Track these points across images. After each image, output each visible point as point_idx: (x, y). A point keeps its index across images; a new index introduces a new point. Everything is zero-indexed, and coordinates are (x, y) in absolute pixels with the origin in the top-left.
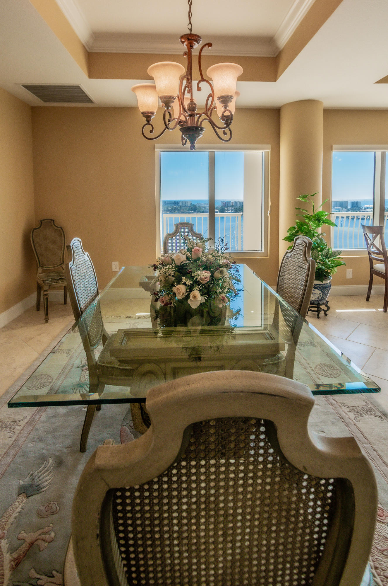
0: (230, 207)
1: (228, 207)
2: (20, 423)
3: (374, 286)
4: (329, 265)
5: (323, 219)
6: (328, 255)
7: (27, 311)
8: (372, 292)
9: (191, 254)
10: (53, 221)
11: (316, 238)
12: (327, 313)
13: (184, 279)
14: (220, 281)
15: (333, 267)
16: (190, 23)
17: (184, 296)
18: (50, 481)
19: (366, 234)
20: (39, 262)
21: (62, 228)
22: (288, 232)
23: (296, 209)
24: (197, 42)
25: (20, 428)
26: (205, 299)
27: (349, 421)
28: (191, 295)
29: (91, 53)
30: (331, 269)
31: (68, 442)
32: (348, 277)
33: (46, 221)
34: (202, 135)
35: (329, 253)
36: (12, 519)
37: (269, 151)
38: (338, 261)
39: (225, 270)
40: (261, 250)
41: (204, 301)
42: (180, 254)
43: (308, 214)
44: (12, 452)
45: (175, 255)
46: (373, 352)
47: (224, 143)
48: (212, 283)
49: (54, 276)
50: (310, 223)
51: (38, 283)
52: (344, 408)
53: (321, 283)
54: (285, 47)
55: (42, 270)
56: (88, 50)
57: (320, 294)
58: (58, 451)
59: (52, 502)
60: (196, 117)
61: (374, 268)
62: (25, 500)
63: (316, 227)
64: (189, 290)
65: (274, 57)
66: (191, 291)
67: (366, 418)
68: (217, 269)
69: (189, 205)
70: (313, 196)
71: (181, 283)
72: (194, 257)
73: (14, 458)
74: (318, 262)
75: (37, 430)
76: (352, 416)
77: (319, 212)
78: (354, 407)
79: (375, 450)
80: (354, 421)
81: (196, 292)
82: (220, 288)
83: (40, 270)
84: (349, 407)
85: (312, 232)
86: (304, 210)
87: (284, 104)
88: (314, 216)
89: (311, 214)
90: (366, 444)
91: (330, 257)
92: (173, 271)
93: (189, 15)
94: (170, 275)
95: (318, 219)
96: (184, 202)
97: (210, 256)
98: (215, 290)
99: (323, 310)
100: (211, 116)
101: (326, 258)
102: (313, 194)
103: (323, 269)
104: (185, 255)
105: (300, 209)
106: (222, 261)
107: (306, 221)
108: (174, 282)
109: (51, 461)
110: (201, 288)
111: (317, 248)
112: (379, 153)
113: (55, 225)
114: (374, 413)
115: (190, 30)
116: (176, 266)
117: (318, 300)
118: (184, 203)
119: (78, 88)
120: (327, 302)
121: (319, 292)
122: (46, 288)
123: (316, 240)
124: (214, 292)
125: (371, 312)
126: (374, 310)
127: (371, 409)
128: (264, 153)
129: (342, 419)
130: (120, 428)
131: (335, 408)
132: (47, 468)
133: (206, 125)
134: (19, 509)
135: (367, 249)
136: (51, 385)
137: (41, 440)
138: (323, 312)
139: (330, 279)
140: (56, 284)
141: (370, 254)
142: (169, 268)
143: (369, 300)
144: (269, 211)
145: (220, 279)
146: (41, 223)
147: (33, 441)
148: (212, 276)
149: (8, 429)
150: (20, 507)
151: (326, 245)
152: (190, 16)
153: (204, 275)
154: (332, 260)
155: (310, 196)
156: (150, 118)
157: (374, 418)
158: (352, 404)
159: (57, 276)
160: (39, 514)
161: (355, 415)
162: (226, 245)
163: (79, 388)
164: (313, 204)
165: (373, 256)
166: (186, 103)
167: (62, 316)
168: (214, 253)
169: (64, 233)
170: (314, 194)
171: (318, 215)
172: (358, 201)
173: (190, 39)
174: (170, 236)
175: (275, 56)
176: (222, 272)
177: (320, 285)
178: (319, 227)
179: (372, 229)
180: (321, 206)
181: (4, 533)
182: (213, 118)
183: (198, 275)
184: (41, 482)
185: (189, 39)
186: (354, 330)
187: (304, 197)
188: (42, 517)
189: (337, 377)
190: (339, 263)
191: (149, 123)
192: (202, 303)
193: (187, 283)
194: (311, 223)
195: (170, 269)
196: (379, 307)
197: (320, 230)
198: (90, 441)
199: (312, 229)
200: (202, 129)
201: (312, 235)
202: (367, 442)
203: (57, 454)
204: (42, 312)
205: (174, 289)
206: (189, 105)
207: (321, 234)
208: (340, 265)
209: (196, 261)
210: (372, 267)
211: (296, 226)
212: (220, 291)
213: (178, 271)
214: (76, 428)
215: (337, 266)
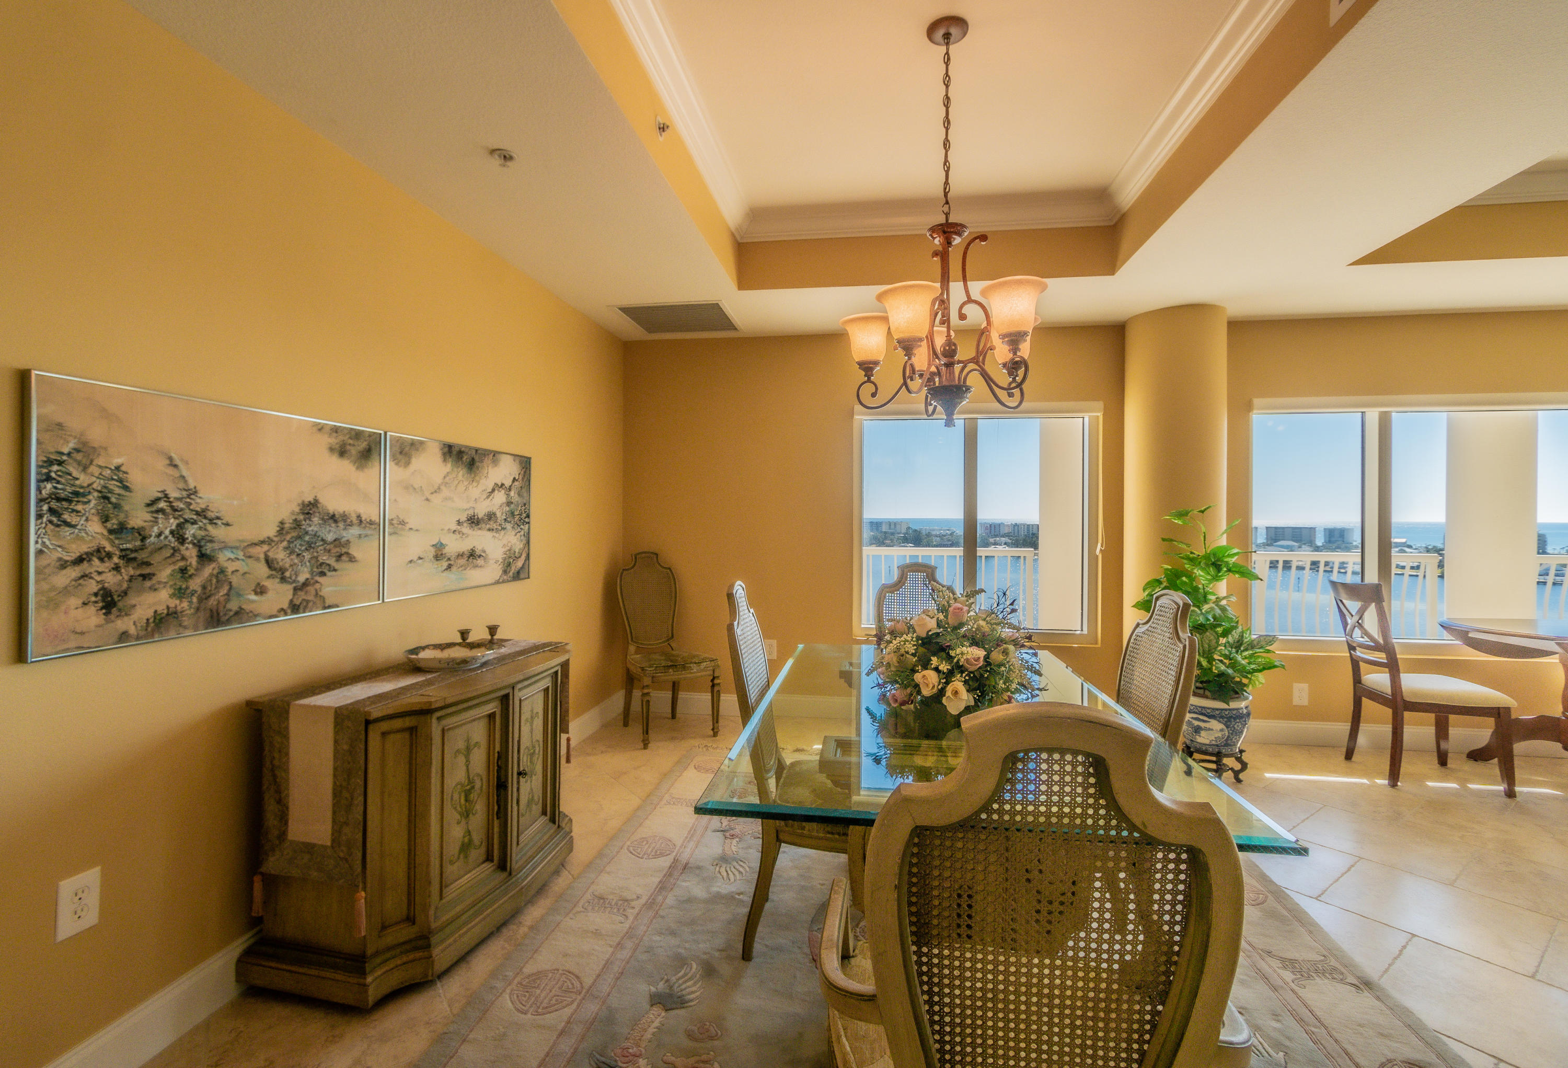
0: (1003, 536)
1: (996, 536)
2: (633, 904)
3: (1363, 727)
4: (1244, 667)
5: (1227, 563)
6: (1241, 644)
7: (605, 726)
8: (1362, 740)
9: (946, 617)
10: (657, 554)
11: (1213, 605)
12: (1241, 776)
13: (935, 661)
14: (1003, 669)
15: (1255, 671)
16: (947, 203)
17: (935, 690)
18: (698, 994)
19: (1341, 601)
20: (631, 633)
21: (671, 570)
22: (1144, 590)
23: (1164, 540)
24: (959, 234)
25: (636, 911)
26: (974, 698)
27: (1280, 982)
28: (949, 689)
29: (743, 243)
30: (1249, 676)
31: (720, 941)
32: (1296, 701)
33: (643, 555)
34: (967, 400)
35: (1246, 640)
36: (648, 1035)
37: (1099, 414)
38: (1264, 658)
39: (1011, 648)
40: (1082, 630)
41: (972, 703)
42: (924, 616)
43: (1192, 553)
44: (629, 944)
45: (916, 618)
46: (1352, 866)
47: (1009, 413)
48: (987, 671)
49: (660, 660)
50: (1195, 571)
51: (628, 670)
52: (1269, 959)
53: (1226, 706)
54: (1133, 206)
55: (635, 648)
56: (739, 239)
57: (1222, 730)
58: (705, 953)
59: (708, 1023)
60: (957, 368)
61: (1363, 682)
62: (663, 1014)
63: (1210, 581)
64: (944, 680)
65: (1110, 226)
66: (947, 683)
67: (1321, 983)
68: (998, 645)
69: (904, 531)
70: (1202, 512)
71: (929, 667)
72: (952, 621)
73: (633, 953)
74: (1219, 660)
75: (663, 917)
76: (1288, 976)
77: (1221, 547)
78: (1293, 961)
79: (1336, 1041)
80: (1292, 984)
81: (958, 684)
82: (1001, 682)
83: (632, 648)
84: (1283, 960)
85: (1201, 591)
86: (1185, 544)
87: (1130, 316)
88: (1206, 557)
89: (1200, 552)
90: (1316, 1027)
91: (1246, 650)
92: (914, 645)
93: (945, 189)
94: (907, 653)
95: (1216, 564)
96: (892, 524)
97: (982, 623)
98: (993, 684)
99: (1232, 769)
100: (984, 364)
101: (1237, 652)
102: (1203, 509)
103: (1228, 675)
104: (935, 619)
105: (1172, 540)
106: (1006, 632)
107: (1187, 566)
108: (915, 666)
109: (694, 966)
110: (967, 678)
111: (1214, 627)
112: (1373, 415)
113: (659, 564)
114: (1341, 977)
115: (947, 215)
116: (918, 638)
117: (1217, 746)
118: (892, 526)
119: (715, 308)
120: (1241, 751)
121: (1221, 726)
122: (647, 681)
123: (1212, 609)
124: (992, 688)
125: (1355, 784)
126: (1365, 781)
127: (1335, 969)
128: (1086, 420)
129: (1265, 978)
130: (806, 933)
131: (1249, 957)
132: (690, 975)
133: (975, 380)
134: (656, 1024)
135: (1345, 639)
136: (674, 854)
137: (673, 933)
138: (1232, 774)
139: (1247, 698)
140: (665, 676)
141: (1351, 648)
142: (906, 641)
143: (1353, 759)
144: (1099, 545)
145: (1003, 665)
146: (636, 558)
147: (660, 934)
148: (987, 657)
149: (615, 911)
150: (658, 1020)
151: (1237, 622)
152: (947, 190)
153: (972, 654)
154: (1251, 656)
155: (1195, 512)
156: (872, 372)
157: (1340, 986)
158: (1289, 955)
159: (666, 660)
160: (690, 1035)
161: (1295, 975)
162: (1012, 604)
163: (724, 865)
164: (1203, 529)
165: (1359, 653)
166: (939, 342)
167: (673, 739)
168: (988, 619)
169: (674, 579)
170: (1205, 510)
171: (1214, 555)
172: (1346, 526)
173: (948, 232)
174: (887, 590)
175: (1112, 224)
176: (1005, 652)
177: (1222, 710)
178: (1217, 580)
179: (1354, 591)
180: (1223, 533)
181: (641, 1051)
182: (987, 367)
183: (962, 654)
184: (684, 992)
185: (944, 232)
186: (1307, 818)
187: (1181, 515)
188: (696, 1040)
189: (1258, 904)
190: (1269, 663)
191: (869, 381)
192: (969, 706)
193: (941, 668)
194: (1198, 572)
195: (908, 641)
196: (1379, 775)
197: (1222, 588)
198: (758, 947)
199: (1200, 586)
200: (968, 389)
201: (1202, 599)
202: (1318, 1024)
203: (705, 957)
204: (636, 729)
205: (918, 677)
206: (944, 346)
207: (1224, 598)
208: (1270, 668)
209: (956, 628)
210: (1357, 680)
211: (1162, 577)
212: (1003, 686)
213: (923, 644)
214: (730, 924)
215: (1264, 669)
